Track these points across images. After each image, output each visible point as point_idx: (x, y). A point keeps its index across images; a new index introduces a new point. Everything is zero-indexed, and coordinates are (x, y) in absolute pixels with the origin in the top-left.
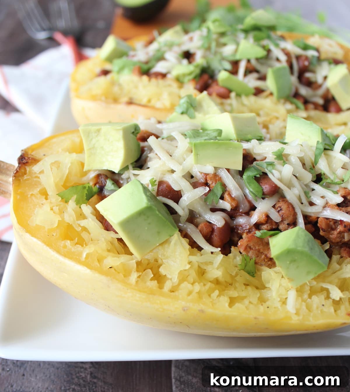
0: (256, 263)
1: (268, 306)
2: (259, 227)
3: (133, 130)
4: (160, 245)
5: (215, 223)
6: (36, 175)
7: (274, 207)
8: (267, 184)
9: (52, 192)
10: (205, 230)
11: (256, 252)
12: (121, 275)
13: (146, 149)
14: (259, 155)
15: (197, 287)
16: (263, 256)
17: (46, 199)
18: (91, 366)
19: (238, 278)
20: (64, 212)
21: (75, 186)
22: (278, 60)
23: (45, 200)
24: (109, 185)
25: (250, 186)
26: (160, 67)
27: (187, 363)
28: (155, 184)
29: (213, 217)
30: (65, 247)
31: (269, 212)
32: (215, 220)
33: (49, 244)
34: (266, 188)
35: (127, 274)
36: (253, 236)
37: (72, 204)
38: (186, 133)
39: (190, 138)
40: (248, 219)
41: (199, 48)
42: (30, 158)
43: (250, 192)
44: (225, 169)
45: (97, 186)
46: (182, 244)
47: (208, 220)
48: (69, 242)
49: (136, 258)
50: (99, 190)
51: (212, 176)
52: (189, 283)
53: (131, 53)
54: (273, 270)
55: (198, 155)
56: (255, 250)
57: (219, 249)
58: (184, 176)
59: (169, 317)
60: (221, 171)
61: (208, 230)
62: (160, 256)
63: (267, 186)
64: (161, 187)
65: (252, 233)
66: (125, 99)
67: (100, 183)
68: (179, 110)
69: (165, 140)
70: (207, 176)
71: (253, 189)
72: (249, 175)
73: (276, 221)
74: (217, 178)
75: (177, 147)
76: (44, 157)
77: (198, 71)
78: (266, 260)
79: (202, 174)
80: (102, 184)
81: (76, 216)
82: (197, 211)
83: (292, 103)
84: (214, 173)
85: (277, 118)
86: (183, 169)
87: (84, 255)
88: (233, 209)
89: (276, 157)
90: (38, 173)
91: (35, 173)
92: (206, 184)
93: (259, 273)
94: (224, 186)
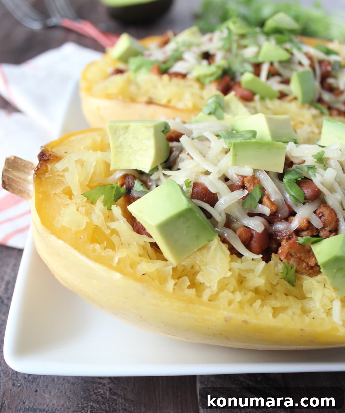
0: (297, 272)
1: (314, 317)
2: (299, 234)
3: (163, 129)
4: (198, 250)
5: (254, 229)
6: (59, 173)
7: (315, 212)
8: (309, 188)
9: (76, 191)
10: (244, 236)
11: (298, 259)
12: (157, 283)
13: (174, 149)
14: (297, 158)
15: (238, 297)
16: (304, 264)
17: (70, 198)
18: (110, 381)
19: (278, 287)
20: (91, 214)
21: (102, 186)
22: (300, 64)
23: (69, 200)
24: (138, 186)
25: (291, 190)
26: (179, 67)
27: (213, 379)
28: (190, 185)
29: (252, 222)
30: (94, 250)
31: (311, 218)
32: (254, 225)
33: (76, 247)
34: (308, 192)
35: (163, 281)
36: (295, 242)
37: (99, 205)
38: (220, 133)
39: (225, 138)
40: (288, 224)
41: (219, 49)
42: (52, 155)
43: (290, 196)
44: (264, 171)
45: (125, 186)
46: (222, 249)
47: (247, 225)
48: (98, 245)
49: (172, 264)
50: (127, 191)
51: (250, 178)
52: (229, 291)
53: (147, 53)
54: (315, 279)
55: (236, 155)
56: (296, 257)
57: (261, 256)
58: (220, 178)
59: (209, 328)
60: (260, 174)
61: (247, 235)
62: (198, 262)
63: (309, 190)
64: (196, 189)
65: (292, 240)
66: (145, 99)
67: (127, 183)
68: (206, 110)
69: (196, 140)
70: (244, 179)
71: (295, 193)
72: (289, 178)
73: (317, 228)
74: (256, 181)
75: (210, 147)
76: (65, 155)
77: (220, 72)
78: (307, 269)
79: (239, 176)
80: (129, 185)
81: (104, 218)
82: (234, 216)
83: (316, 108)
84: (252, 176)
85: (302, 123)
86: (219, 171)
87: (116, 260)
88: (272, 214)
89: (317, 160)
90: (61, 171)
91: (58, 171)
92: (243, 187)
93: (298, 282)
94: (263, 189)
